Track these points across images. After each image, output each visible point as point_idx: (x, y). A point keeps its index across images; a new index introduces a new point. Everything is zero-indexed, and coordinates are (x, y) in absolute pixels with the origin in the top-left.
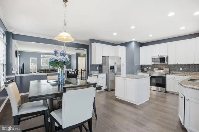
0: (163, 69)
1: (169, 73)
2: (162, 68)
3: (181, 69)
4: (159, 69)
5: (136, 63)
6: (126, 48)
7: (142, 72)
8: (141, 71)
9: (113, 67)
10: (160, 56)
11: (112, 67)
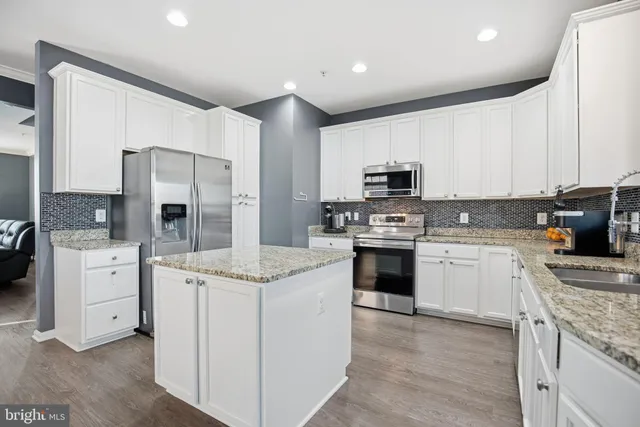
0: (402, 219)
1: (425, 234)
2: (399, 215)
3: (464, 218)
4: (389, 220)
5: (301, 195)
6: (261, 125)
7: (325, 231)
8: (322, 227)
9: (179, 211)
10: (392, 164)
11: (170, 210)
